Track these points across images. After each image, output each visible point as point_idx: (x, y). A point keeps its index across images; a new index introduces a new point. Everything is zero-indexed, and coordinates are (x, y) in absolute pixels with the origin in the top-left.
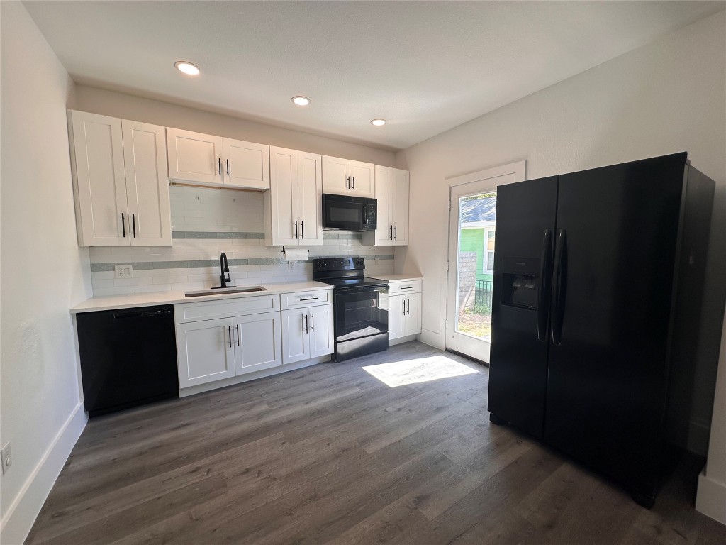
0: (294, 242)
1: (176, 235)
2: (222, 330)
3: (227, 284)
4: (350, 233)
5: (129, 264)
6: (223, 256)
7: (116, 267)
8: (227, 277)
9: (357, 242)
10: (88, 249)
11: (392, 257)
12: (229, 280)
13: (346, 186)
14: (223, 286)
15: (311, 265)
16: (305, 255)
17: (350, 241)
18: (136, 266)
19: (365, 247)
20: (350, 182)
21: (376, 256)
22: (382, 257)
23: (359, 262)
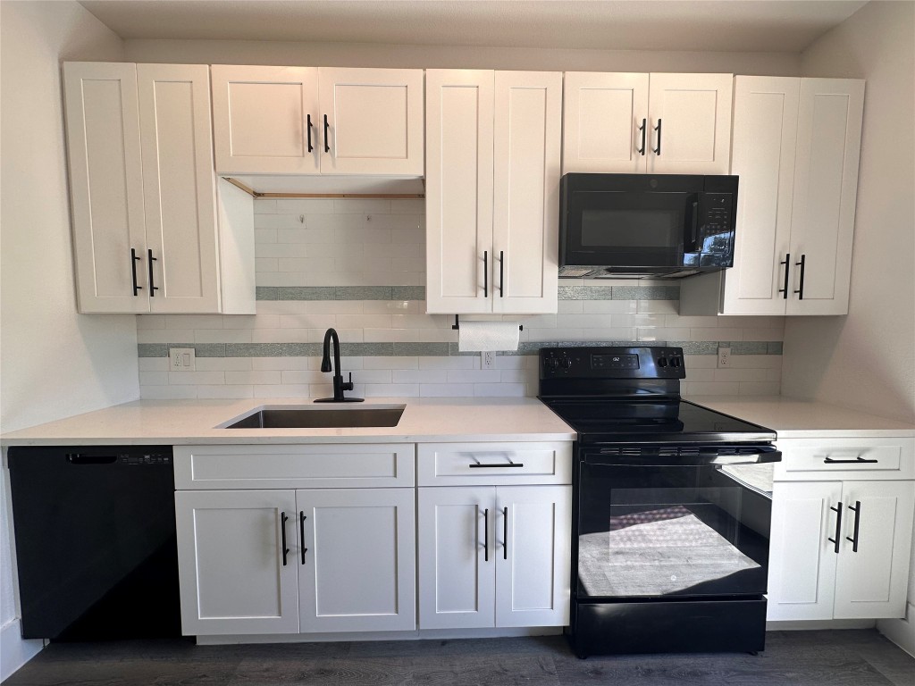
0: (480, 305)
1: (263, 293)
2: (272, 516)
3: (347, 394)
4: (644, 282)
5: (190, 346)
6: (331, 333)
7: (172, 350)
8: (346, 380)
9: (663, 307)
10: (134, 318)
11: (776, 349)
12: (349, 386)
13: (633, 148)
14: (339, 398)
15: (534, 361)
16: (510, 338)
17: (645, 303)
18: (201, 351)
19: (685, 321)
20: (648, 134)
21: (719, 345)
22: (740, 349)
23: (670, 360)
